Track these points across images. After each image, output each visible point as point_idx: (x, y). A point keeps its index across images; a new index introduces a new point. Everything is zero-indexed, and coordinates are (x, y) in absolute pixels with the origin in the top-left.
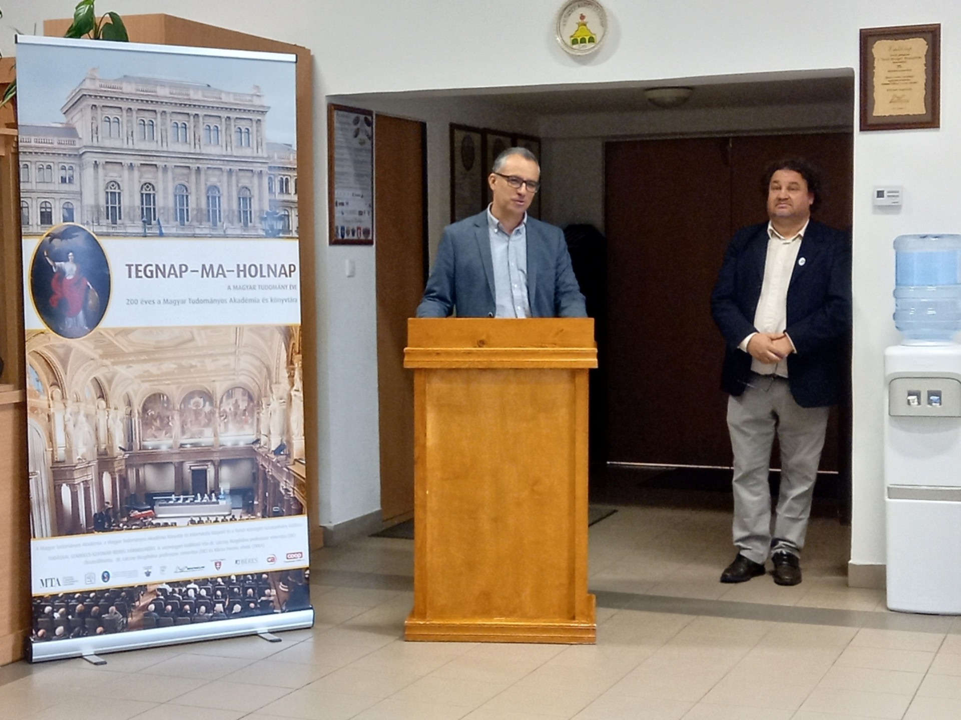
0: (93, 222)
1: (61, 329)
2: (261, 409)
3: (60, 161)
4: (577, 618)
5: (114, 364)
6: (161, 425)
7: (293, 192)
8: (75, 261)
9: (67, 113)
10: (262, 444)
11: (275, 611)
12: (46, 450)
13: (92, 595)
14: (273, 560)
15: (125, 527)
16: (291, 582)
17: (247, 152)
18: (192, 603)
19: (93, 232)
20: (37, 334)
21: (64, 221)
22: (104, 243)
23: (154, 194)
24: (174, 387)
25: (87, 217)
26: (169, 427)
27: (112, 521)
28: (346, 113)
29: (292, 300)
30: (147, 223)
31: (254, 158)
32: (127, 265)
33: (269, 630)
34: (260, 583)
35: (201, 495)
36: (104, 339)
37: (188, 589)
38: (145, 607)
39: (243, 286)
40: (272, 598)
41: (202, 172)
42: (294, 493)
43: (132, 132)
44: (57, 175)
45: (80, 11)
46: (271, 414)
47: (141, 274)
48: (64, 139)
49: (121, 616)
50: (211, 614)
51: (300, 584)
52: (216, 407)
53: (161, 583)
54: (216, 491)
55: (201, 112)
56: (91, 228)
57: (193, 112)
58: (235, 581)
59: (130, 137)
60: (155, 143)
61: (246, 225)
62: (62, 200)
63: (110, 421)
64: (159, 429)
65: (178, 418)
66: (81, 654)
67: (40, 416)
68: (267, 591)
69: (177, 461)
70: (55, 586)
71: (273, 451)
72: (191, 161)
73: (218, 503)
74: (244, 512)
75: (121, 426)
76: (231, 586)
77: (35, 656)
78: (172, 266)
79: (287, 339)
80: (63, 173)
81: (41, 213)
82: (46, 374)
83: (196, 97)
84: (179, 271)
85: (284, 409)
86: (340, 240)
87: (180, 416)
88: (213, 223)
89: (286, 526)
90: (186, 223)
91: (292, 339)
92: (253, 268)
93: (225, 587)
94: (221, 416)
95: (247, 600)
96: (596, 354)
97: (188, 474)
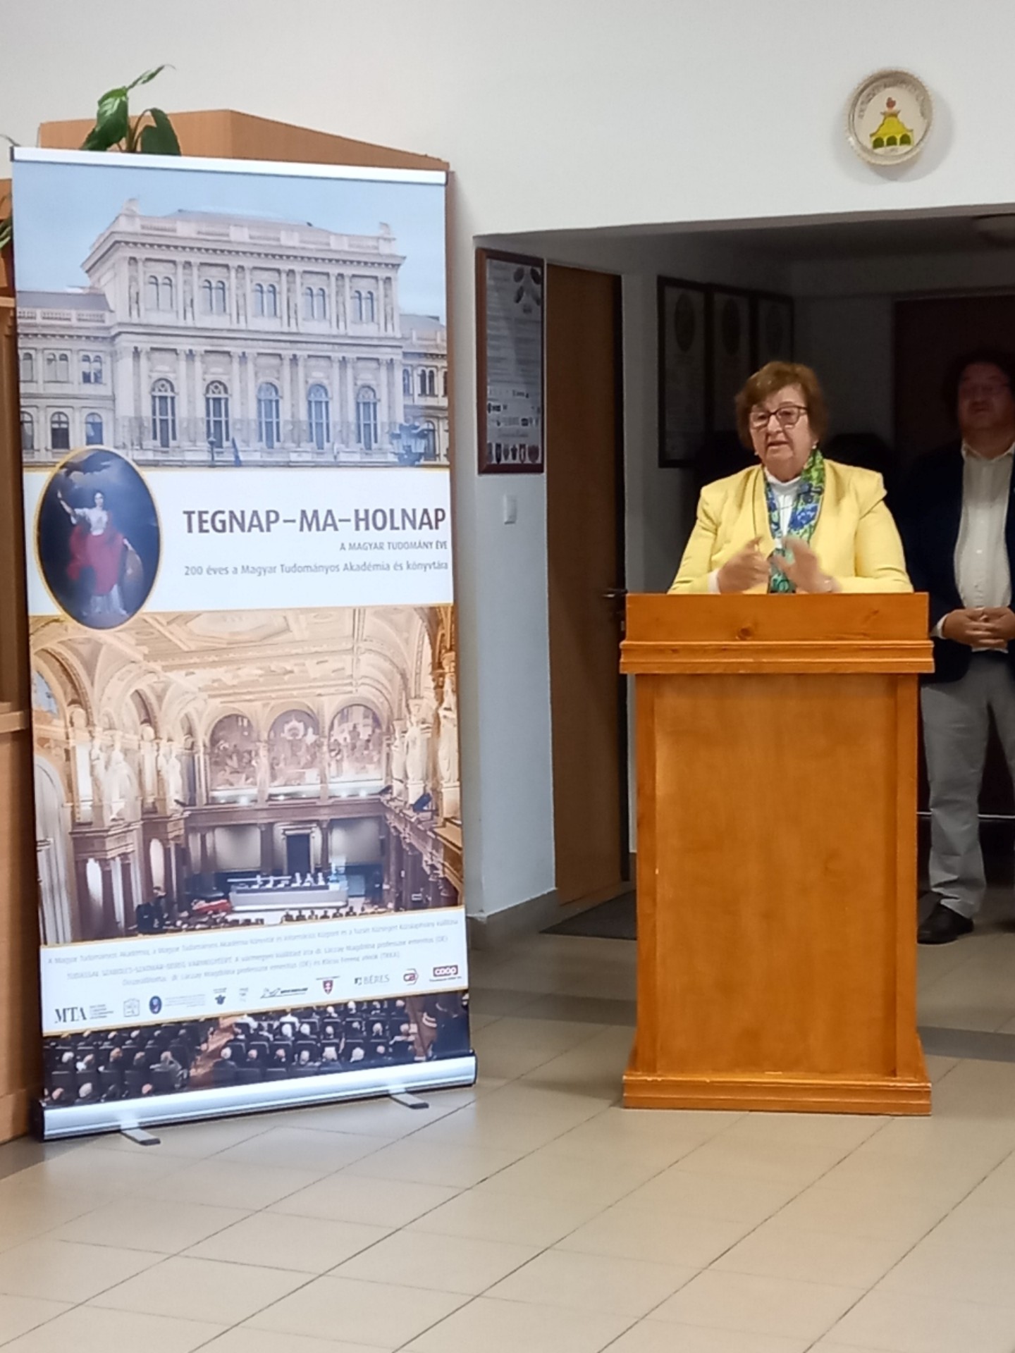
0: (132, 444)
1: (85, 614)
2: (393, 739)
3: (81, 347)
4: (898, 1073)
5: (166, 669)
6: (239, 765)
7: (441, 391)
8: (104, 507)
9: (92, 271)
10: (395, 794)
12: (62, 806)
13: (134, 1034)
14: (412, 977)
15: (185, 926)
16: (443, 1012)
17: (369, 330)
18: (288, 1045)
19: (134, 461)
20: (48, 623)
21: (89, 443)
22: (148, 475)
23: (227, 399)
24: (258, 704)
25: (124, 437)
26: (252, 769)
27: (166, 916)
28: (504, 263)
29: (440, 566)
30: (215, 445)
31: (380, 338)
32: (185, 512)
33: (406, 1088)
34: (394, 1013)
35: (301, 875)
36: (151, 630)
37: (282, 1024)
38: (217, 1052)
39: (365, 544)
40: (411, 1038)
41: (301, 363)
42: (444, 872)
43: (192, 301)
44: (77, 368)
45: (106, 108)
46: (408, 746)
47: (207, 526)
48: (86, 313)
49: (180, 1067)
50: (317, 1064)
51: (455, 1016)
53: (241, 1015)
54: (324, 868)
55: (298, 267)
56: (130, 453)
57: (284, 266)
58: (354, 1011)
59: (189, 309)
60: (228, 317)
61: (369, 447)
62: (84, 410)
63: (161, 759)
64: (234, 771)
65: (266, 753)
66: (119, 1126)
67: (54, 752)
68: (404, 1027)
69: (266, 821)
70: (78, 1020)
71: (411, 805)
72: (283, 345)
73: (326, 887)
74: (368, 901)
75: (178, 767)
76: (348, 1019)
77: (49, 1130)
78: (255, 513)
79: (432, 628)
80: (86, 367)
81: (53, 430)
82: (62, 684)
83: (291, 244)
84: (265, 521)
85: (428, 739)
86: (494, 465)
87: (269, 750)
88: (318, 445)
89: (433, 925)
90: (276, 444)
91: (440, 628)
92: (379, 516)
93: (338, 1020)
94: (331, 751)
95: (373, 1041)
96: (931, 651)
97: (280, 841)
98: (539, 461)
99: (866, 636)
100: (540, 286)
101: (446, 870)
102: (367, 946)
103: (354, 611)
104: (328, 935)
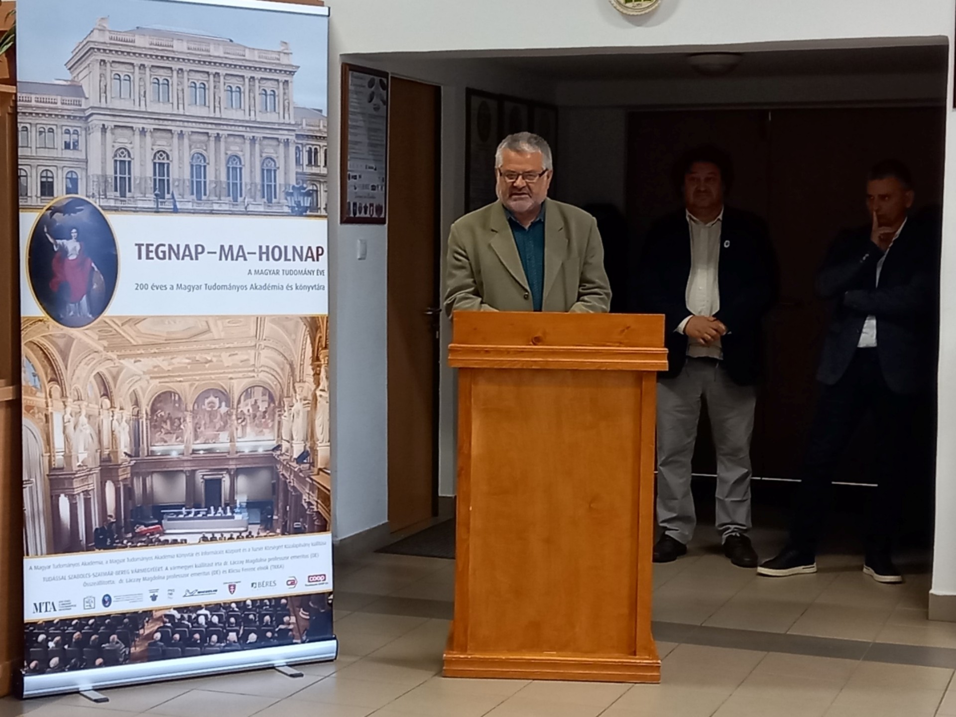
0: (99, 195)
1: (62, 316)
2: (283, 411)
3: (65, 124)
4: (637, 653)
5: (120, 357)
6: (171, 427)
7: (323, 164)
8: (78, 240)
9: (72, 70)
10: (283, 451)
11: (295, 641)
12: (42, 456)
13: (91, 622)
15: (129, 544)
16: (314, 609)
17: (272, 117)
18: (202, 631)
19: (100, 206)
20: (35, 322)
21: (67, 193)
22: (111, 218)
23: (168, 164)
24: (186, 384)
25: (93, 189)
26: (180, 431)
27: (115, 537)
28: (361, 75)
29: (319, 288)
30: (160, 196)
31: (279, 124)
32: (136, 245)
33: (286, 662)
34: (279, 609)
35: (215, 508)
36: (110, 329)
38: (151, 635)
39: (265, 270)
40: (291, 627)
41: (222, 139)
42: (317, 508)
43: (145, 92)
44: (60, 139)
46: (293, 417)
47: (152, 255)
48: (68, 99)
49: (123, 646)
50: (223, 645)
51: (323, 611)
52: (233, 408)
53: (169, 609)
54: (231, 503)
55: (222, 71)
56: (98, 200)
57: (212, 70)
58: (250, 607)
59: (142, 98)
60: (171, 105)
61: (270, 201)
62: (65, 169)
63: (115, 422)
64: (168, 433)
65: (191, 420)
66: (78, 689)
67: (37, 416)
68: (286, 619)
69: (189, 469)
70: (50, 611)
71: (295, 459)
72: (210, 126)
73: (233, 517)
74: (262, 527)
75: (127, 429)
76: (246, 613)
77: (27, 691)
78: (187, 246)
79: (312, 331)
80: (66, 138)
81: (42, 183)
82: (44, 367)
83: (216, 54)
84: (194, 253)
85: (308, 411)
86: (351, 217)
87: (193, 417)
88: (233, 198)
89: (309, 545)
90: (204, 198)
91: (318, 332)
92: (277, 251)
93: (239, 613)
94: (238, 419)
95: (263, 628)
96: (666, 355)
97: (200, 484)
98: (383, 216)
99: (621, 344)
100: (385, 92)
101: (319, 506)
102: (261, 560)
103: (257, 318)
104: (232, 551)
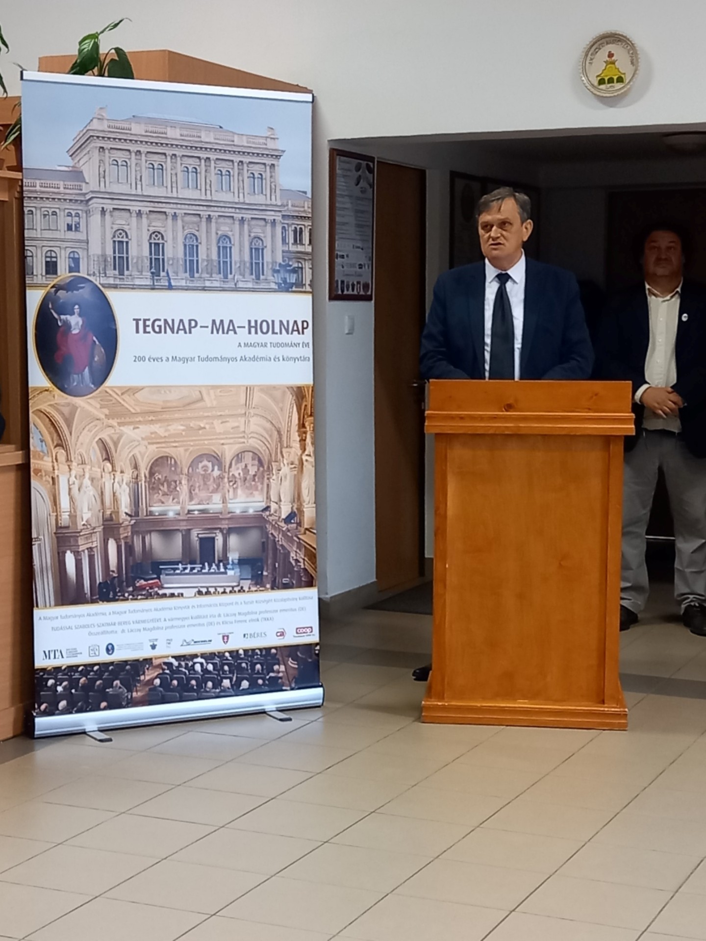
0: (100, 273)
1: (66, 386)
2: (271, 475)
3: (67, 207)
4: (606, 701)
5: (120, 424)
6: (168, 490)
7: (307, 242)
8: (80, 315)
9: (74, 156)
10: (272, 512)
11: (284, 688)
12: (50, 515)
13: (96, 668)
14: (282, 634)
15: (130, 597)
16: (302, 658)
17: (260, 199)
18: (198, 678)
19: (100, 284)
20: (41, 392)
21: (70, 272)
22: (111, 295)
23: (163, 244)
24: (181, 450)
25: (94, 268)
26: (176, 493)
27: (117, 590)
28: (349, 159)
29: (305, 359)
30: (155, 274)
31: (266, 205)
32: (134, 320)
33: (277, 708)
34: (269, 658)
35: (209, 565)
36: (111, 398)
37: (195, 663)
38: (151, 682)
39: (254, 343)
40: (281, 675)
41: (213, 220)
42: (304, 564)
43: (141, 177)
44: (63, 221)
45: (84, 47)
46: (281, 480)
47: (149, 329)
48: (70, 184)
49: (126, 691)
50: (218, 690)
51: (310, 660)
52: (225, 472)
53: (167, 657)
54: (224, 560)
55: (213, 156)
56: (98, 278)
57: (204, 155)
58: (243, 656)
59: (139, 182)
60: (165, 189)
61: (258, 278)
62: (67, 249)
63: (116, 485)
64: (165, 494)
65: (186, 482)
66: (85, 729)
67: (44, 479)
68: (276, 667)
69: (185, 528)
70: (58, 658)
71: (283, 519)
72: (201, 208)
73: (225, 573)
74: (253, 582)
75: (127, 490)
76: (239, 661)
77: (38, 731)
78: (181, 321)
79: (298, 400)
80: (69, 220)
81: (47, 262)
82: (50, 433)
83: (207, 140)
84: (188, 327)
85: (295, 475)
86: (339, 295)
87: (188, 480)
88: (224, 276)
89: (296, 599)
90: (196, 275)
91: (304, 401)
92: (265, 325)
93: (233, 662)
94: (230, 482)
95: (255, 676)
97: (195, 542)
98: (369, 293)
99: (590, 410)
100: (372, 175)
101: (306, 563)
102: (252, 613)
103: (247, 388)
104: (226, 605)
